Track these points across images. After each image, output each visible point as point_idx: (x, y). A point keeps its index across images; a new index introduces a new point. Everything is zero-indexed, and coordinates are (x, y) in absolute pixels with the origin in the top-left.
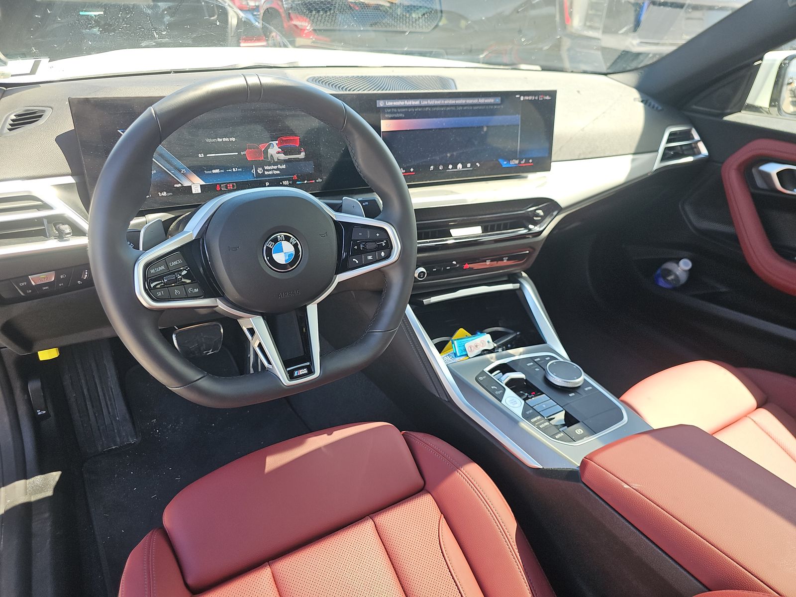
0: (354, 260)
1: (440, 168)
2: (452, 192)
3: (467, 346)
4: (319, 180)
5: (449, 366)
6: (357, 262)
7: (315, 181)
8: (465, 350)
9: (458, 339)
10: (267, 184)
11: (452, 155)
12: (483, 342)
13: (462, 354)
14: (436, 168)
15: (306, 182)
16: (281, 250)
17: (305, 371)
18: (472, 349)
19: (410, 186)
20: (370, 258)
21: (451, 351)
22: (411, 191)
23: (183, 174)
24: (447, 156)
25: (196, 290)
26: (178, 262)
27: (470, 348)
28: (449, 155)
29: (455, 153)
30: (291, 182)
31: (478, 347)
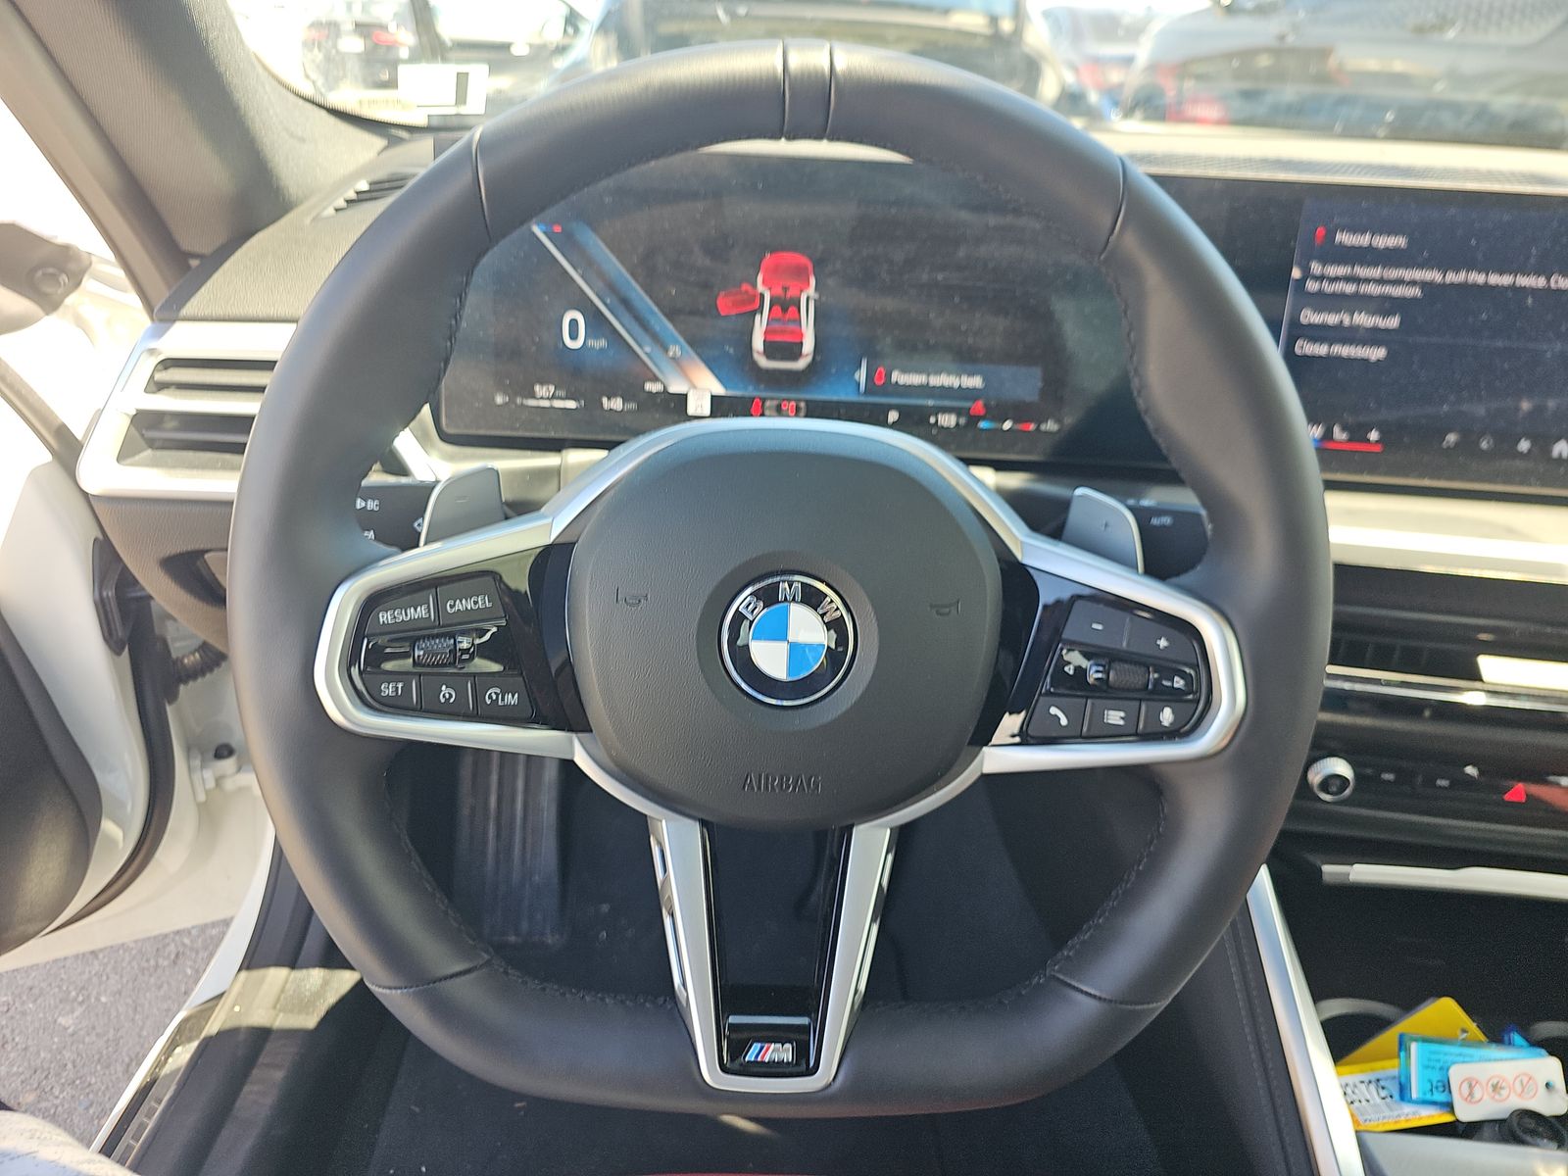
0: (1054, 711)
1: (1484, 445)
2: (1510, 532)
3: (1457, 1074)
4: (1050, 426)
5: (1367, 1137)
6: (1064, 721)
7: (1038, 429)
8: (1447, 1087)
9: (1425, 1040)
10: (893, 416)
11: (1538, 410)
12: (1526, 1083)
13: (1428, 1097)
14: (1468, 445)
15: (1007, 425)
16: (779, 633)
17: (784, 1053)
18: (1478, 1094)
19: (1331, 486)
20: (1115, 717)
21: (1391, 1068)
22: (1334, 501)
23: (674, 359)
24: (1517, 409)
25: (511, 699)
26: (476, 603)
27: (1465, 1086)
28: (1526, 405)
29: (1551, 404)
30: (962, 421)
31: (1504, 1093)
